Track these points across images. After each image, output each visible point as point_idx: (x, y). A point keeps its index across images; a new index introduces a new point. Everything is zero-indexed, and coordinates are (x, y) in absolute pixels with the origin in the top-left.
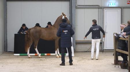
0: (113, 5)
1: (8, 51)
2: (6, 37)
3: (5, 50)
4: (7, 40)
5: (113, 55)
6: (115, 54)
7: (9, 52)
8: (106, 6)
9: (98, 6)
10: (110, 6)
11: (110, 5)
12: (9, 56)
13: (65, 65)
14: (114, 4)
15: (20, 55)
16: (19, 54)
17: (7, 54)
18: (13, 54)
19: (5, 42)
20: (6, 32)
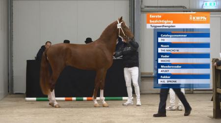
0: (211, 5)
1: (15, 92)
2: (12, 67)
3: (10, 91)
4: (12, 72)
5: (212, 100)
6: (214, 99)
7: (16, 94)
8: (197, 8)
9: (183, 7)
10: (206, 8)
11: (205, 5)
12: (17, 101)
13: (165, 116)
14: (213, 4)
15: (37, 100)
16: (35, 99)
17: (12, 97)
18: (25, 97)
19: (8, 75)
20: (12, 56)
